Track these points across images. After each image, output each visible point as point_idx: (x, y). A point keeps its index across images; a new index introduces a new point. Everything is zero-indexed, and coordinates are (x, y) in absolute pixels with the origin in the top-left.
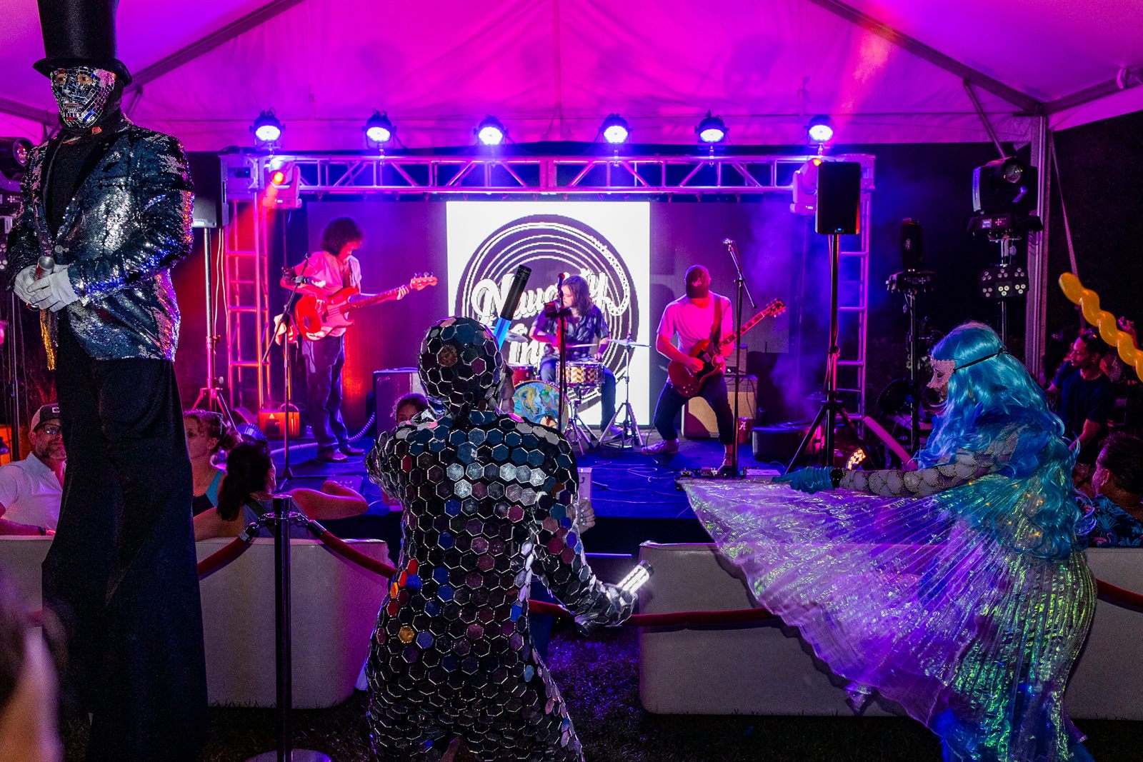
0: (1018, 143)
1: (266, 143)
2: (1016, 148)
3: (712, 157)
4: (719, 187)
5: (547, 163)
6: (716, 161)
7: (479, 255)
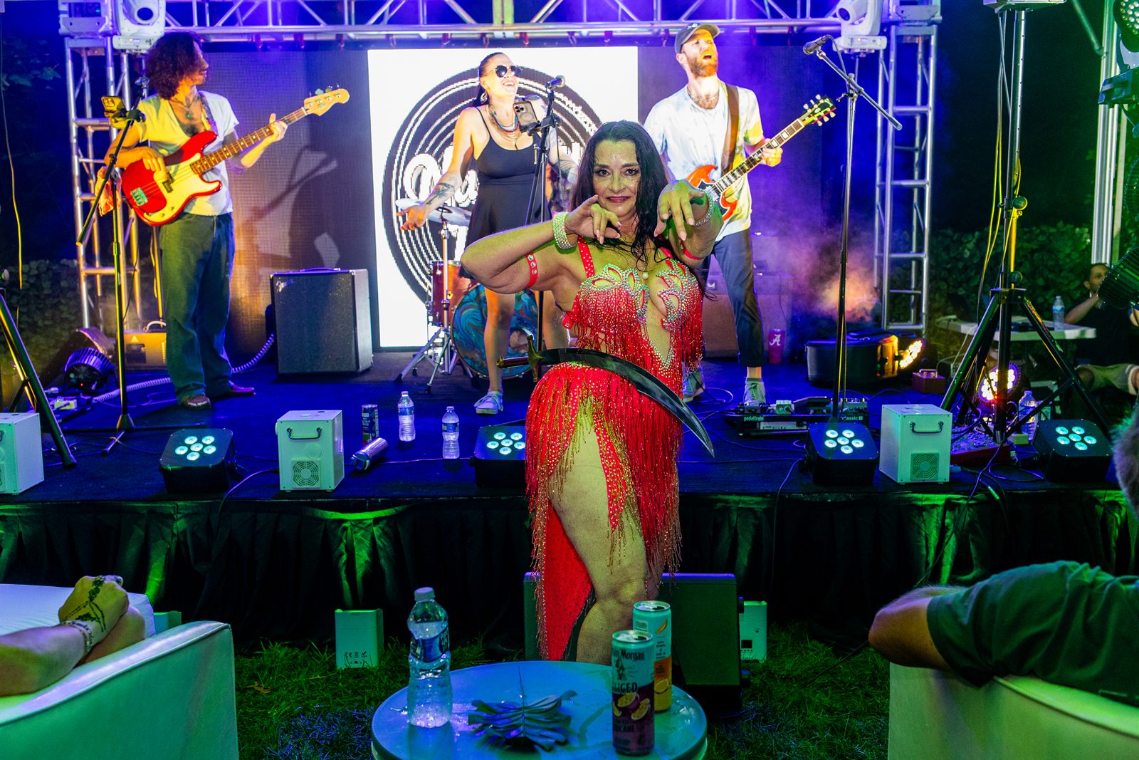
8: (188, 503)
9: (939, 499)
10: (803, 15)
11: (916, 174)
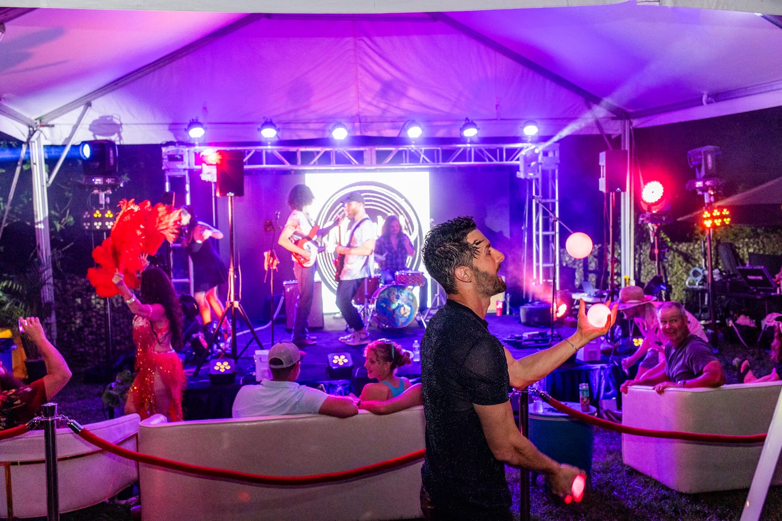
0: (614, 135)
1: (194, 139)
2: (613, 137)
3: (469, 145)
4: (473, 163)
5: (371, 150)
6: (471, 148)
7: (326, 206)
8: (343, 381)
9: (598, 366)
10: (501, 160)
11: (551, 228)
